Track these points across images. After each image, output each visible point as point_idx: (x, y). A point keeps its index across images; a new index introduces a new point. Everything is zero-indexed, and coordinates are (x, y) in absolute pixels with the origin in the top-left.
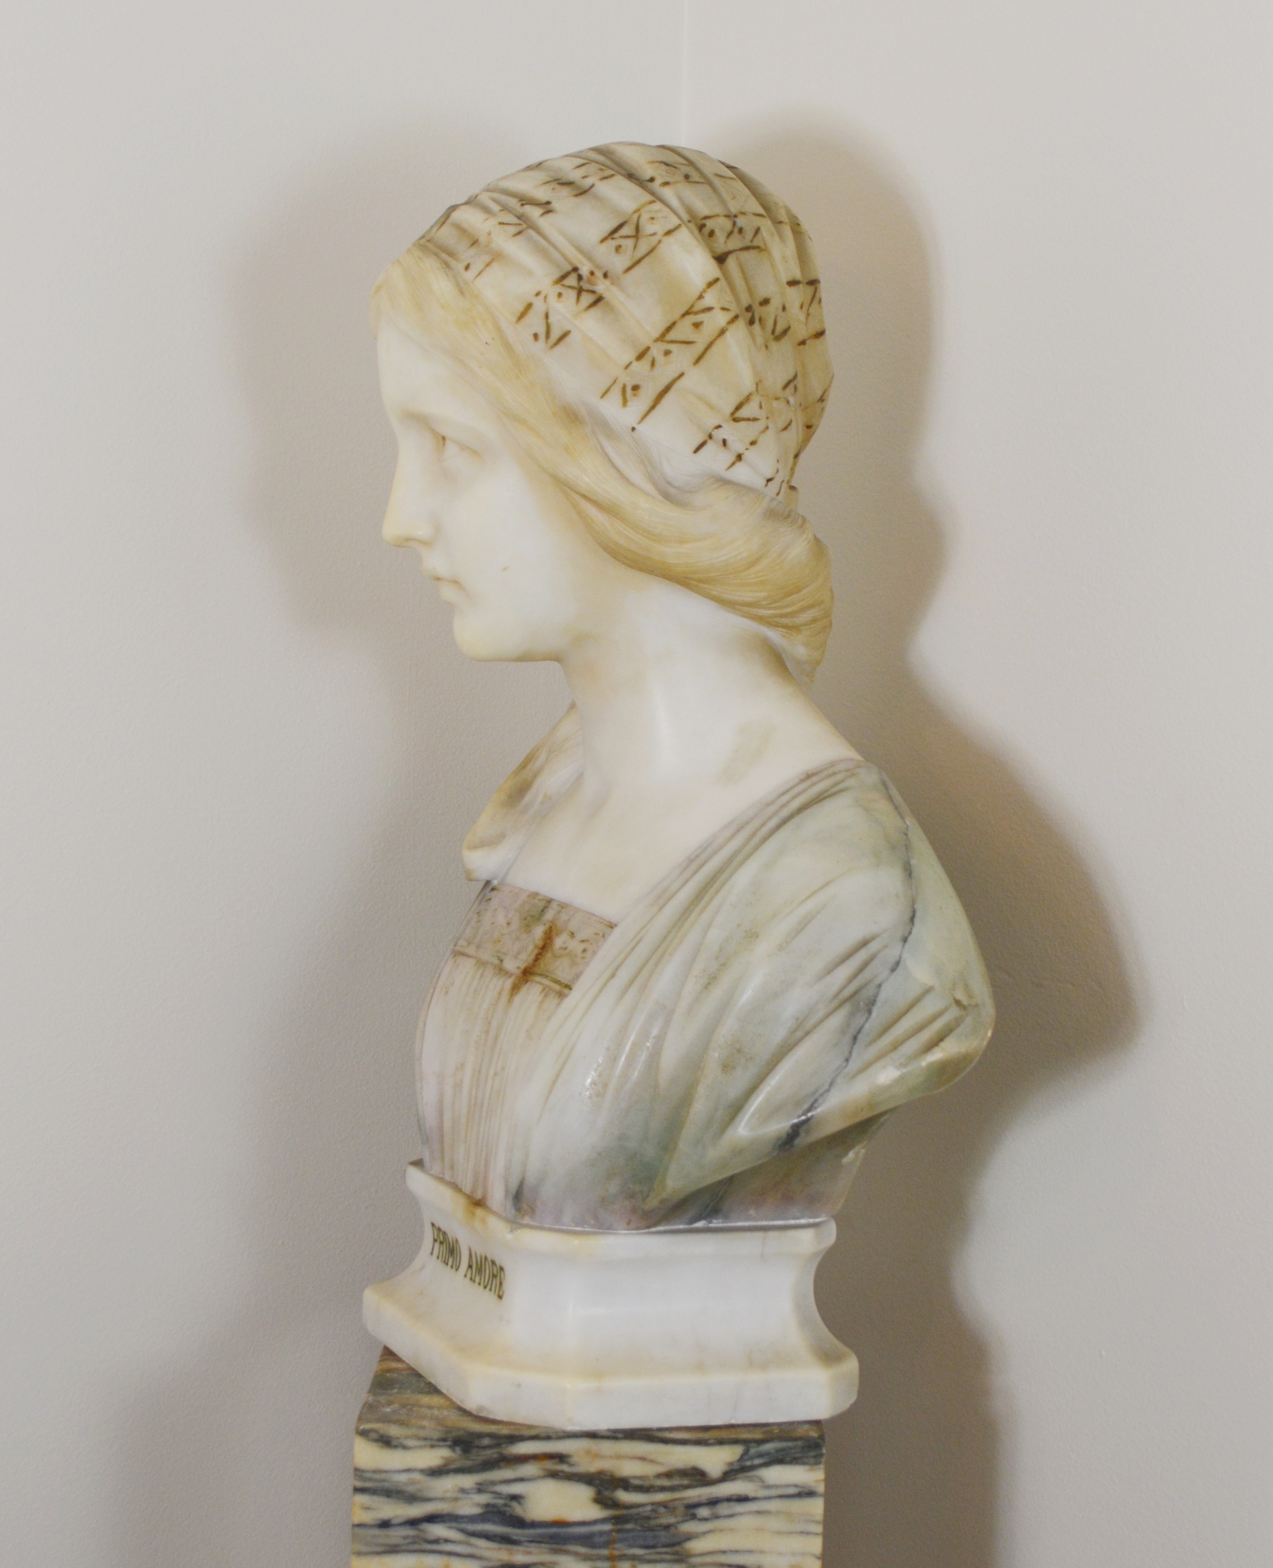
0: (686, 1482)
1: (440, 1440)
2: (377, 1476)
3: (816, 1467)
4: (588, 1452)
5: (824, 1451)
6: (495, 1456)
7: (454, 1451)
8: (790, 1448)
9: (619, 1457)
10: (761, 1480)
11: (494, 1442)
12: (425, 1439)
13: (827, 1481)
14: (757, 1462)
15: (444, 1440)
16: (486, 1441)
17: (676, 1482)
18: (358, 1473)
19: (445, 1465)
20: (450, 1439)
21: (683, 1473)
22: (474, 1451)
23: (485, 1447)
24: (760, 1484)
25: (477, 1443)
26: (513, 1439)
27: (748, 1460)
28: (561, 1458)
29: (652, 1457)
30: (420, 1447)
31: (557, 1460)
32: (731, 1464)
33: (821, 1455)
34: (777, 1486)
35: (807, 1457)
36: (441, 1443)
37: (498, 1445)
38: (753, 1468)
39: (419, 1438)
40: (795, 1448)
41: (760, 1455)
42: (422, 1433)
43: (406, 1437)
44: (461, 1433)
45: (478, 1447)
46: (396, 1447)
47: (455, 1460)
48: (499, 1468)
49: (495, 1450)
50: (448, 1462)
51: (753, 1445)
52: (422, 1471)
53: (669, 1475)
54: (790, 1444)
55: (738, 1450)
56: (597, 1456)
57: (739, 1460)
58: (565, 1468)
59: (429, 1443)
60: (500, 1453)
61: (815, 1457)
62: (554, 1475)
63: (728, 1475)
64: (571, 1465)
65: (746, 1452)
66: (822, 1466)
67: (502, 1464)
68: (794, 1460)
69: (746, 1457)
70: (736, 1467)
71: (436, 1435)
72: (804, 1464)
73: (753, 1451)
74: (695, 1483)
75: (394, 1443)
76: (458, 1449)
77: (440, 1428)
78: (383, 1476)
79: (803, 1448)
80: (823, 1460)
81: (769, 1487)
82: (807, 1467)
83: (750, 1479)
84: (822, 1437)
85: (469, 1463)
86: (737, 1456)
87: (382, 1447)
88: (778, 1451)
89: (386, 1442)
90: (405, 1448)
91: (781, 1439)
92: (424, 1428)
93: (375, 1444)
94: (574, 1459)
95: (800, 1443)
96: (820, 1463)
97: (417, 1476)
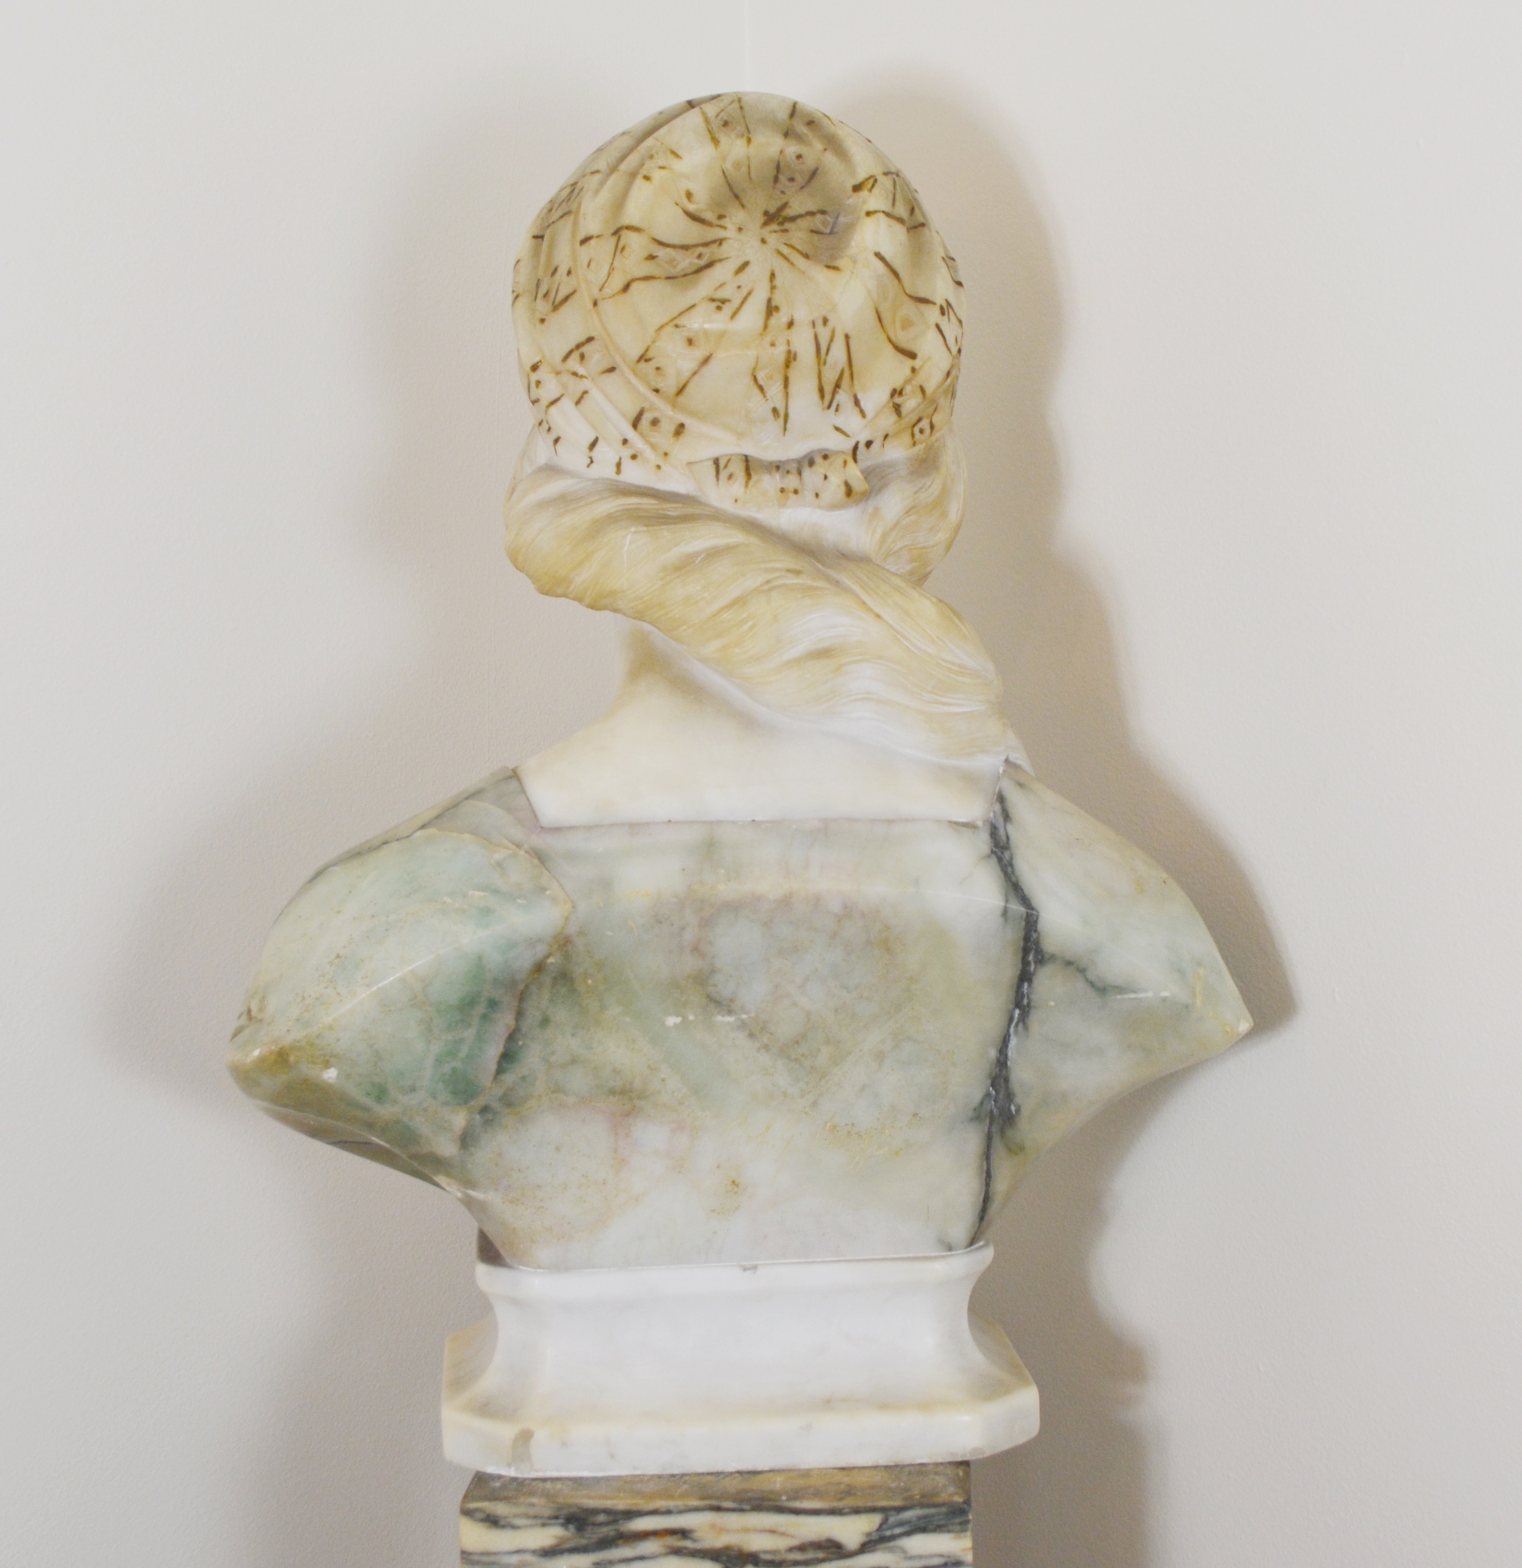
0: (821, 1555)
1: (550, 1518)
2: (485, 1559)
3: (962, 1534)
4: (713, 1526)
5: (970, 1517)
6: (612, 1533)
7: (567, 1529)
8: (933, 1516)
9: (746, 1530)
10: (904, 1551)
11: (611, 1518)
12: (535, 1517)
13: (975, 1548)
14: (897, 1531)
15: (556, 1518)
16: (602, 1518)
17: (810, 1555)
18: (465, 1556)
19: (558, 1545)
20: (562, 1517)
21: (817, 1546)
22: (589, 1528)
23: (601, 1524)
24: (902, 1555)
25: (592, 1519)
26: (630, 1514)
27: (888, 1529)
28: (683, 1533)
29: (783, 1529)
30: (531, 1526)
31: (679, 1536)
32: (869, 1534)
33: (967, 1522)
34: (920, 1557)
35: (952, 1524)
36: (553, 1521)
37: (615, 1521)
38: (893, 1538)
39: (528, 1516)
40: (939, 1514)
41: (901, 1524)
42: (532, 1511)
43: (516, 1516)
44: (572, 1510)
45: (593, 1524)
46: (503, 1527)
47: (568, 1539)
48: (617, 1546)
49: (610, 1527)
50: (562, 1540)
51: (892, 1512)
52: (534, 1552)
53: (802, 1548)
54: (932, 1511)
55: (876, 1520)
56: (722, 1530)
57: (878, 1530)
58: (688, 1544)
59: (539, 1521)
60: (617, 1530)
61: (961, 1524)
62: (677, 1552)
63: (866, 1547)
64: (695, 1541)
65: (885, 1521)
66: (969, 1533)
67: (620, 1542)
68: (939, 1528)
69: (884, 1527)
70: (875, 1537)
71: (547, 1512)
72: (949, 1531)
73: (892, 1520)
74: (830, 1556)
75: (502, 1522)
76: (572, 1528)
77: (552, 1505)
78: (492, 1559)
79: (947, 1514)
80: (970, 1526)
81: (911, 1558)
82: (952, 1535)
83: (891, 1550)
84: (967, 1502)
85: (584, 1542)
86: (876, 1526)
87: (489, 1527)
88: (919, 1518)
89: (493, 1521)
90: (514, 1527)
91: (922, 1506)
92: (533, 1505)
93: (480, 1525)
94: (696, 1535)
95: (944, 1510)
96: (966, 1530)
97: (529, 1558)
